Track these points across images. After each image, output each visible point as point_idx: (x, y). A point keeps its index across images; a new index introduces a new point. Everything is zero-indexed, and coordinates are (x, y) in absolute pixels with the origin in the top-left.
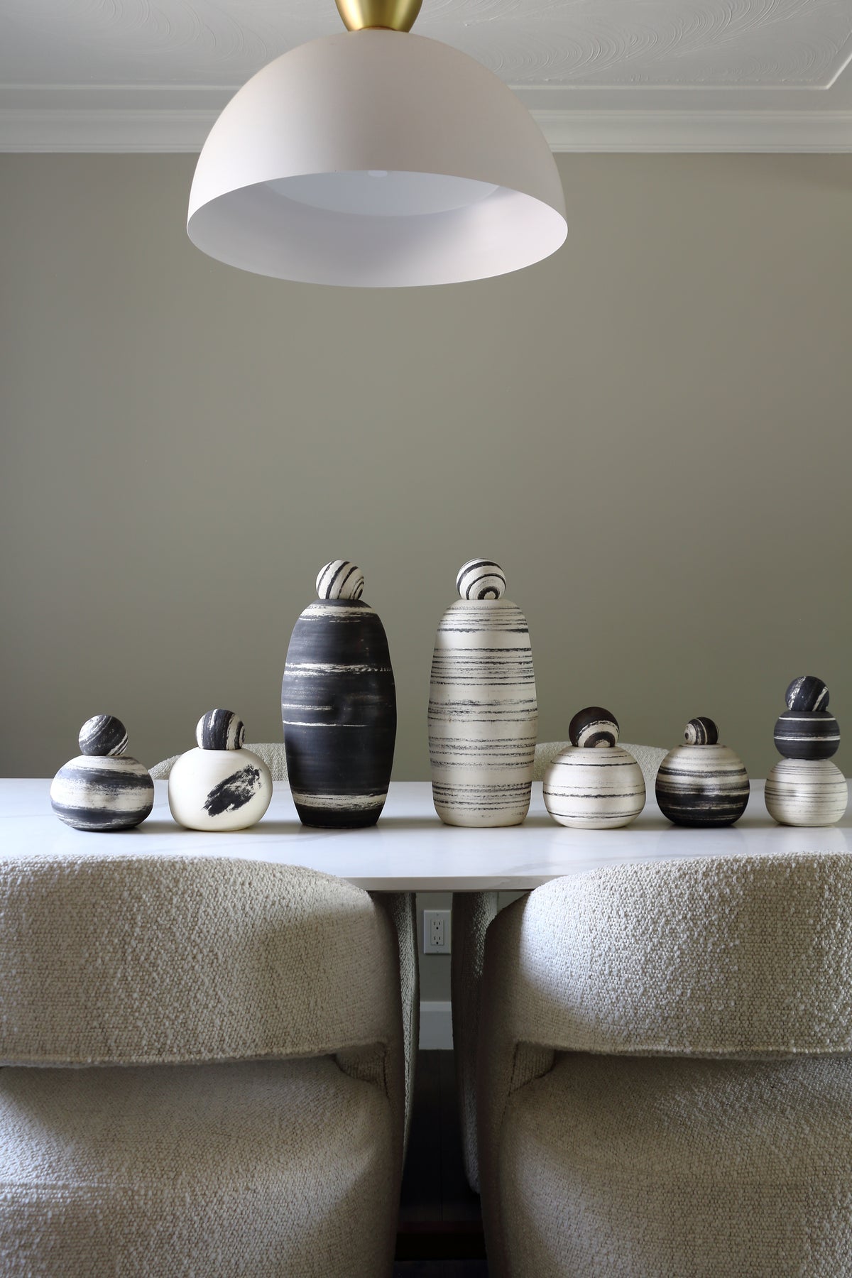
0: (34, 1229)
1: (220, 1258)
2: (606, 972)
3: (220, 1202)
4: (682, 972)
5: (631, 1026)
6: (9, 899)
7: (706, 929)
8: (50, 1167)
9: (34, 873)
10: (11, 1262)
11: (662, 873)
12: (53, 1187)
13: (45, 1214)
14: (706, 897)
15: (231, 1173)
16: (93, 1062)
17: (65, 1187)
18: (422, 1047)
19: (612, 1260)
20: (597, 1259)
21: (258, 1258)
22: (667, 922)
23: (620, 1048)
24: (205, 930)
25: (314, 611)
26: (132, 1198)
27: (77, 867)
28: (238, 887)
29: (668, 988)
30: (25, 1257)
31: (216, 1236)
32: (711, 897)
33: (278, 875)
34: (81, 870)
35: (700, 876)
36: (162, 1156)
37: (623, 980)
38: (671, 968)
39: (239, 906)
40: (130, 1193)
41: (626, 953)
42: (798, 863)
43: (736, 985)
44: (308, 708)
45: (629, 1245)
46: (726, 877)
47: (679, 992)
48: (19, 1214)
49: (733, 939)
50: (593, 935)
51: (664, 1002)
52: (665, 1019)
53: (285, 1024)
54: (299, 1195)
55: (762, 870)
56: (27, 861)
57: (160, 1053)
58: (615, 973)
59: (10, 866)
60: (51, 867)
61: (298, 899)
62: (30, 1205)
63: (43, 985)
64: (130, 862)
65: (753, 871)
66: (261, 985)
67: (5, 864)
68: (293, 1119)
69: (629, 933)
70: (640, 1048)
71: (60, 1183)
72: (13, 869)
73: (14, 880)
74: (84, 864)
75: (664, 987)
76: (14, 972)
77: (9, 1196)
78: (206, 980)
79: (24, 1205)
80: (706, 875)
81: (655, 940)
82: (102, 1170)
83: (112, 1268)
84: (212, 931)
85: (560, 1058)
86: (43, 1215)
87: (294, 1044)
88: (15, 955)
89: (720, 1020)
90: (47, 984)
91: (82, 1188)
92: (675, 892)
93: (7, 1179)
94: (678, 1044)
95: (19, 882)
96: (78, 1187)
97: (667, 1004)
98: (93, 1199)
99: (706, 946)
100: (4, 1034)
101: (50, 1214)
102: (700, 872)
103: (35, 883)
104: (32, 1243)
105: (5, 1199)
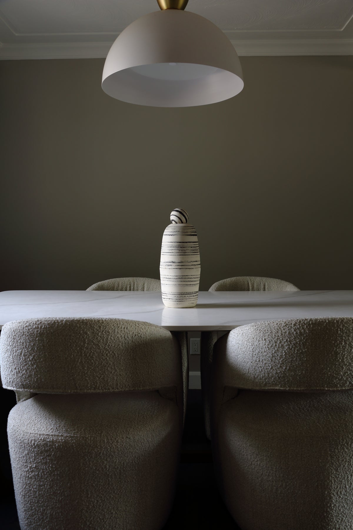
0: (51, 450)
1: (117, 461)
2: (258, 361)
3: (117, 442)
4: (286, 361)
5: (267, 380)
6: (39, 333)
7: (295, 345)
8: (56, 429)
9: (49, 324)
10: (44, 461)
11: (278, 324)
12: (58, 436)
13: (55, 445)
14: (295, 333)
15: (121, 432)
16: (71, 392)
17: (62, 436)
18: (190, 388)
19: (258, 463)
20: (253, 463)
21: (131, 461)
22: (280, 342)
23: (263, 388)
24: (110, 345)
26: (86, 440)
27: (64, 322)
28: (123, 329)
29: (281, 367)
30: (49, 459)
31: (116, 454)
32: (297, 333)
33: (137, 325)
35: (293, 326)
36: (96, 426)
37: (264, 363)
38: (282, 359)
39: (123, 336)
40: (85, 438)
41: (265, 354)
42: (329, 320)
43: (305, 365)
45: (265, 458)
46: (302, 326)
47: (284, 368)
48: (46, 444)
49: (304, 349)
50: (253, 347)
51: (279, 371)
52: (279, 378)
53: (140, 379)
55: (315, 323)
56: (46, 319)
57: (95, 389)
58: (261, 361)
60: (54, 322)
61: (145, 334)
62: (50, 442)
63: (52, 365)
64: (83, 320)
65: (312, 323)
66: (131, 365)
67: (38, 321)
68: (143, 413)
69: (266, 346)
70: (270, 388)
71: (60, 434)
72: (41, 323)
73: (41, 327)
74: (66, 321)
75: (279, 366)
76: (42, 360)
77: (42, 438)
78: (111, 363)
79: (48, 442)
80: (295, 325)
81: (276, 349)
82: (75, 430)
83: (79, 464)
84: (113, 345)
85: (241, 392)
87: (143, 386)
88: (42, 354)
89: (300, 378)
90: (54, 364)
91: (68, 436)
92: (284, 331)
93: (42, 433)
94: (284, 387)
95: (43, 327)
96: (67, 436)
97: (280, 372)
98: (72, 440)
99: (294, 351)
100: (39, 382)
101: (57, 445)
102: (293, 324)
103: (49, 328)
104: (51, 455)
105: (41, 439)
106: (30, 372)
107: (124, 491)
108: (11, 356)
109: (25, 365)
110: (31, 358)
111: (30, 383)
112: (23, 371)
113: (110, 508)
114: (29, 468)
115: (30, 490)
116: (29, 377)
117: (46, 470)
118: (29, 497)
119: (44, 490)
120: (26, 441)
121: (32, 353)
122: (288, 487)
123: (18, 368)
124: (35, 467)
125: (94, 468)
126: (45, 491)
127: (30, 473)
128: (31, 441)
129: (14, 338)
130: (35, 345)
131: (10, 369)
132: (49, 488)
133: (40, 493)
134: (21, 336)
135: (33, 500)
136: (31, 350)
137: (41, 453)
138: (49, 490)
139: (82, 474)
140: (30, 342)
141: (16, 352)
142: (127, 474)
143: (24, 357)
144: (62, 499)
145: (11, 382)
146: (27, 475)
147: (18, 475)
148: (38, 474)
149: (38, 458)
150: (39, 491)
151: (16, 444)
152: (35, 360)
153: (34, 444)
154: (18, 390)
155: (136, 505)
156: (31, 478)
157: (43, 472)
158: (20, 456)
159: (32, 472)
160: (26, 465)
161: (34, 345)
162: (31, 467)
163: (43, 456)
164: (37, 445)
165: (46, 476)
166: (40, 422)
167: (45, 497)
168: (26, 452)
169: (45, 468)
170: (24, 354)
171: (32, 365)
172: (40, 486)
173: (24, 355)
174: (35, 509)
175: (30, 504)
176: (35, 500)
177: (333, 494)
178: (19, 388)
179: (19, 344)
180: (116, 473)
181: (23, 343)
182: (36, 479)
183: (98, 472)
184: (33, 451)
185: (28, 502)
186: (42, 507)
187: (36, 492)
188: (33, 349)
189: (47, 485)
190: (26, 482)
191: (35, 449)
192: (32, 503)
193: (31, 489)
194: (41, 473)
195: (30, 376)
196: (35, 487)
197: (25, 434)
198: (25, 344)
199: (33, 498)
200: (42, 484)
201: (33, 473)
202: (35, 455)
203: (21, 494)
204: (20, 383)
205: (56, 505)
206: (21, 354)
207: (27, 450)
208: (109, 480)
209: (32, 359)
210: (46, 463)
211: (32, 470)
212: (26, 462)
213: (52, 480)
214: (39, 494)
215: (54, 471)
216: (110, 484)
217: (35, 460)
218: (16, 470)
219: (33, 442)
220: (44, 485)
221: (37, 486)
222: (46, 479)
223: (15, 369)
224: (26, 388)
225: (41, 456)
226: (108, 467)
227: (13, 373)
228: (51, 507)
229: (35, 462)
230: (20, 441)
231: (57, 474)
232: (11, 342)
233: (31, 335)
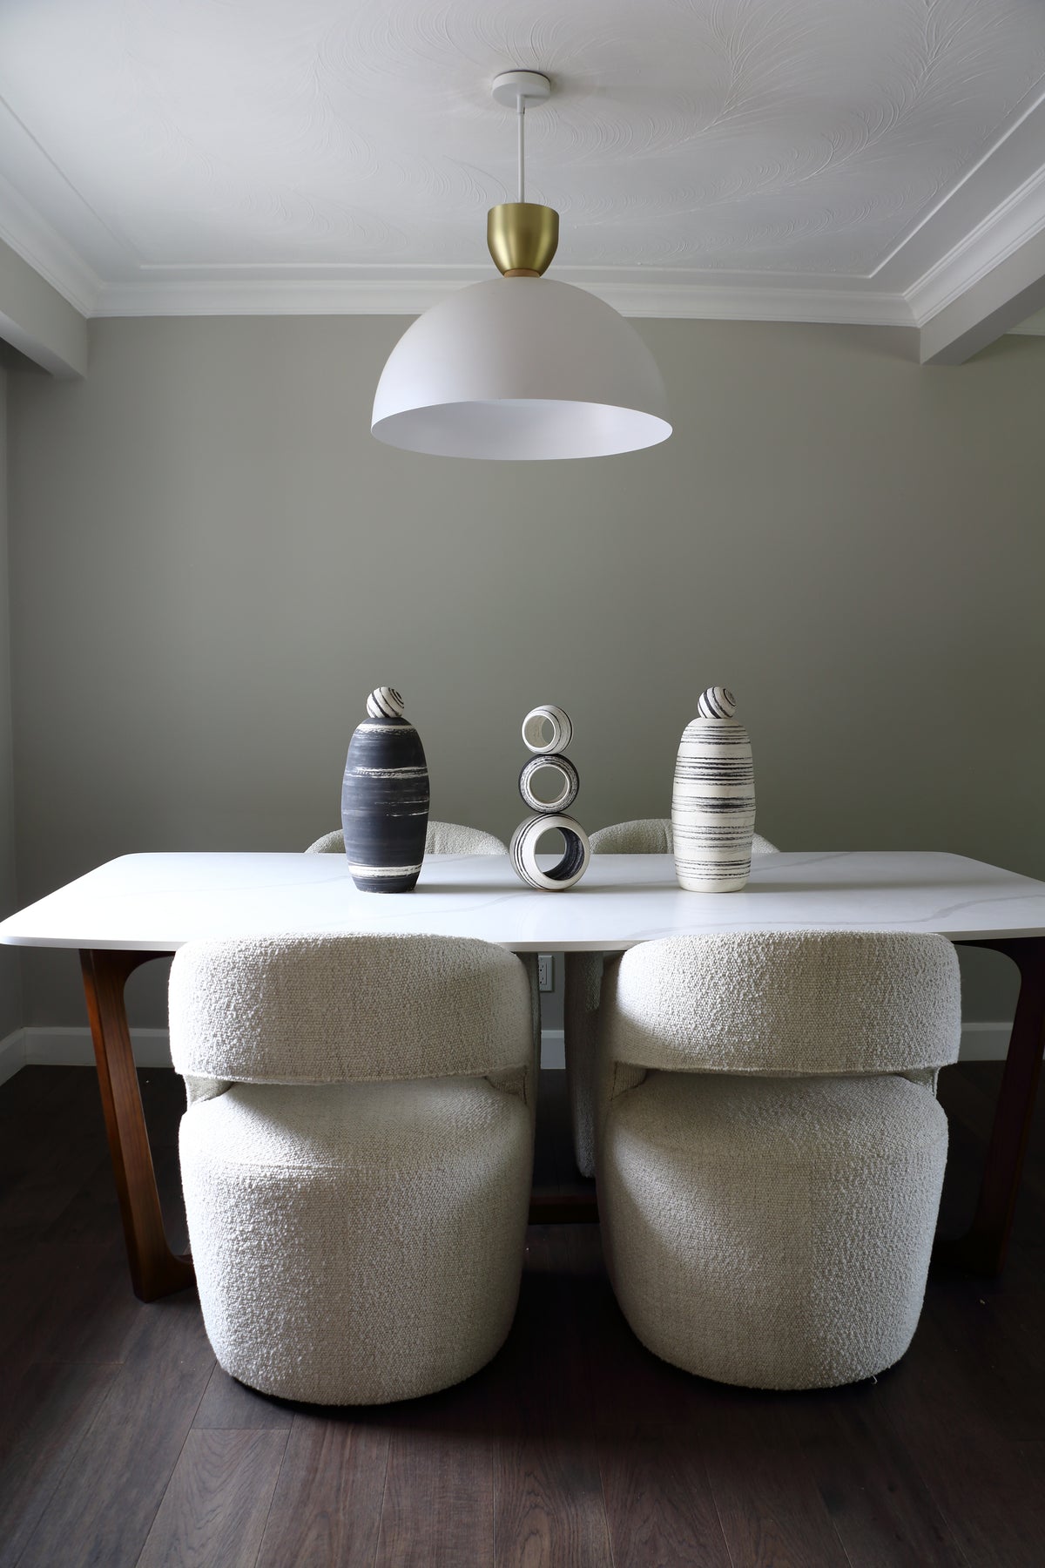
0: (288, 1196)
1: (420, 1216)
2: (670, 1012)
3: (420, 1178)
4: (722, 1014)
5: (687, 1051)
6: (269, 965)
7: (739, 984)
8: (296, 1154)
9: (288, 947)
10: (272, 1218)
11: (710, 942)
12: (300, 1168)
13: (296, 1186)
14: (739, 961)
15: (426, 1159)
16: (331, 1081)
17: (309, 1168)
18: (543, 1066)
19: (673, 1214)
20: (663, 1213)
21: (446, 1216)
22: (712, 978)
23: (679, 1067)
24: (412, 987)
26: (357, 1176)
27: (319, 942)
28: (435, 955)
29: (712, 1025)
30: (282, 1215)
31: (417, 1201)
32: (743, 961)
33: (462, 946)
34: (322, 944)
35: (736, 946)
36: (376, 1147)
37: (681, 1018)
38: (715, 1011)
39: (435, 969)
40: (356, 1172)
41: (683, 999)
42: (806, 938)
43: (760, 1024)
45: (684, 1204)
46: (754, 947)
47: (719, 1028)
48: (277, 1186)
49: (757, 991)
50: (662, 986)
51: (709, 1035)
52: (710, 1047)
53: (467, 1053)
54: (473, 1174)
55: (780, 943)
56: (281, 937)
57: (379, 1074)
58: (676, 1013)
59: (269, 942)
60: (300, 942)
61: (476, 962)
62: (284, 1180)
63: (295, 1027)
64: (358, 938)
65: (774, 943)
66: (451, 1026)
67: (265, 940)
68: (465, 1121)
69: (686, 985)
70: (693, 1067)
71: (305, 1165)
72: (271, 943)
73: (273, 952)
74: (324, 940)
75: (709, 1024)
76: (274, 1017)
77: (268, 1174)
78: (412, 1022)
79: (280, 1180)
80: (739, 945)
81: (704, 991)
82: (334, 1157)
83: (345, 1223)
84: (417, 987)
85: (650, 1076)
86: (294, 1187)
87: (473, 1067)
88: (274, 1006)
89: (749, 1048)
90: (298, 1026)
91: (321, 1169)
92: (718, 956)
93: (265, 1163)
94: (719, 1065)
95: (276, 953)
96: (319, 1168)
97: (711, 1036)
98: (330, 1176)
99: (739, 996)
100: (266, 1062)
101: (299, 1186)
102: (736, 943)
103: (289, 954)
104: (287, 1205)
105: (265, 1176)
106: (247, 1042)
107: (433, 1275)
108: (206, 1010)
109: (237, 1028)
110: (251, 1014)
111: (246, 1065)
112: (233, 1039)
113: (405, 1306)
114: (238, 1233)
115: (241, 1277)
116: (244, 1052)
117: (277, 1235)
118: (239, 1289)
119: (271, 1275)
120: (233, 1181)
121: (254, 1005)
122: (727, 1260)
123: (222, 1035)
124: (253, 1231)
125: (375, 1231)
126: (273, 1277)
127: (241, 1243)
128: (244, 1180)
129: (212, 974)
130: (260, 988)
131: (204, 1036)
132: (282, 1272)
133: (263, 1280)
134: (228, 971)
135: (247, 1295)
136: (250, 999)
137: (265, 1203)
138: (282, 1275)
139: (350, 1242)
140: (250, 981)
141: (217, 1002)
142: (438, 1240)
143: (235, 1013)
144: (309, 1292)
145: (205, 1062)
146: (235, 1247)
147: (211, 1248)
148: (259, 1244)
149: (258, 1213)
150: (261, 1278)
151: (207, 1187)
152: (260, 1018)
153: (250, 1186)
154: (219, 1077)
155: (456, 1300)
156: (243, 1252)
157: (269, 1240)
158: (219, 1211)
159: (245, 1241)
160: (231, 1228)
161: (258, 988)
162: (243, 1230)
163: (269, 1209)
164: (257, 1187)
165: (276, 1248)
166: (259, 1141)
167: (275, 1288)
168: (232, 1202)
169: (273, 1232)
170: (235, 1006)
171: (253, 1029)
172: (262, 1267)
173: (235, 1009)
174: (252, 1312)
175: (242, 1303)
176: (252, 1295)
177: (815, 1274)
178: (222, 1074)
179: (223, 986)
180: (417, 1238)
181: (233, 985)
182: (253, 1254)
183: (381, 1238)
184: (249, 1199)
185: (237, 1299)
186: (268, 1308)
187: (254, 1279)
188: (254, 997)
189: (278, 1265)
190: (231, 1262)
191: (252, 1196)
192: (245, 1302)
193: (244, 1275)
194: (265, 1243)
195: (248, 1050)
196: (252, 1269)
197: (230, 1167)
198: (237, 986)
199: (249, 1290)
200: (266, 1263)
201: (248, 1244)
202: (251, 1208)
203: (221, 1284)
204: (225, 1065)
205: (297, 1303)
206: (228, 1006)
207: (234, 1197)
208: (402, 1253)
209: (253, 1016)
210: (275, 1223)
211: (245, 1236)
212: (232, 1222)
213: (289, 1256)
214: (261, 1283)
215: (293, 1238)
216: (406, 1260)
217: (251, 1216)
218: (207, 1239)
219: (248, 1181)
220: (272, 1266)
221: (256, 1267)
222: (276, 1253)
223: (215, 1036)
224: (238, 1075)
225: (266, 1208)
226: (401, 1227)
227: (209, 1045)
228: (286, 1308)
229: (252, 1221)
230: (216, 1181)
231: (300, 1244)
232: (205, 983)
233: (252, 968)
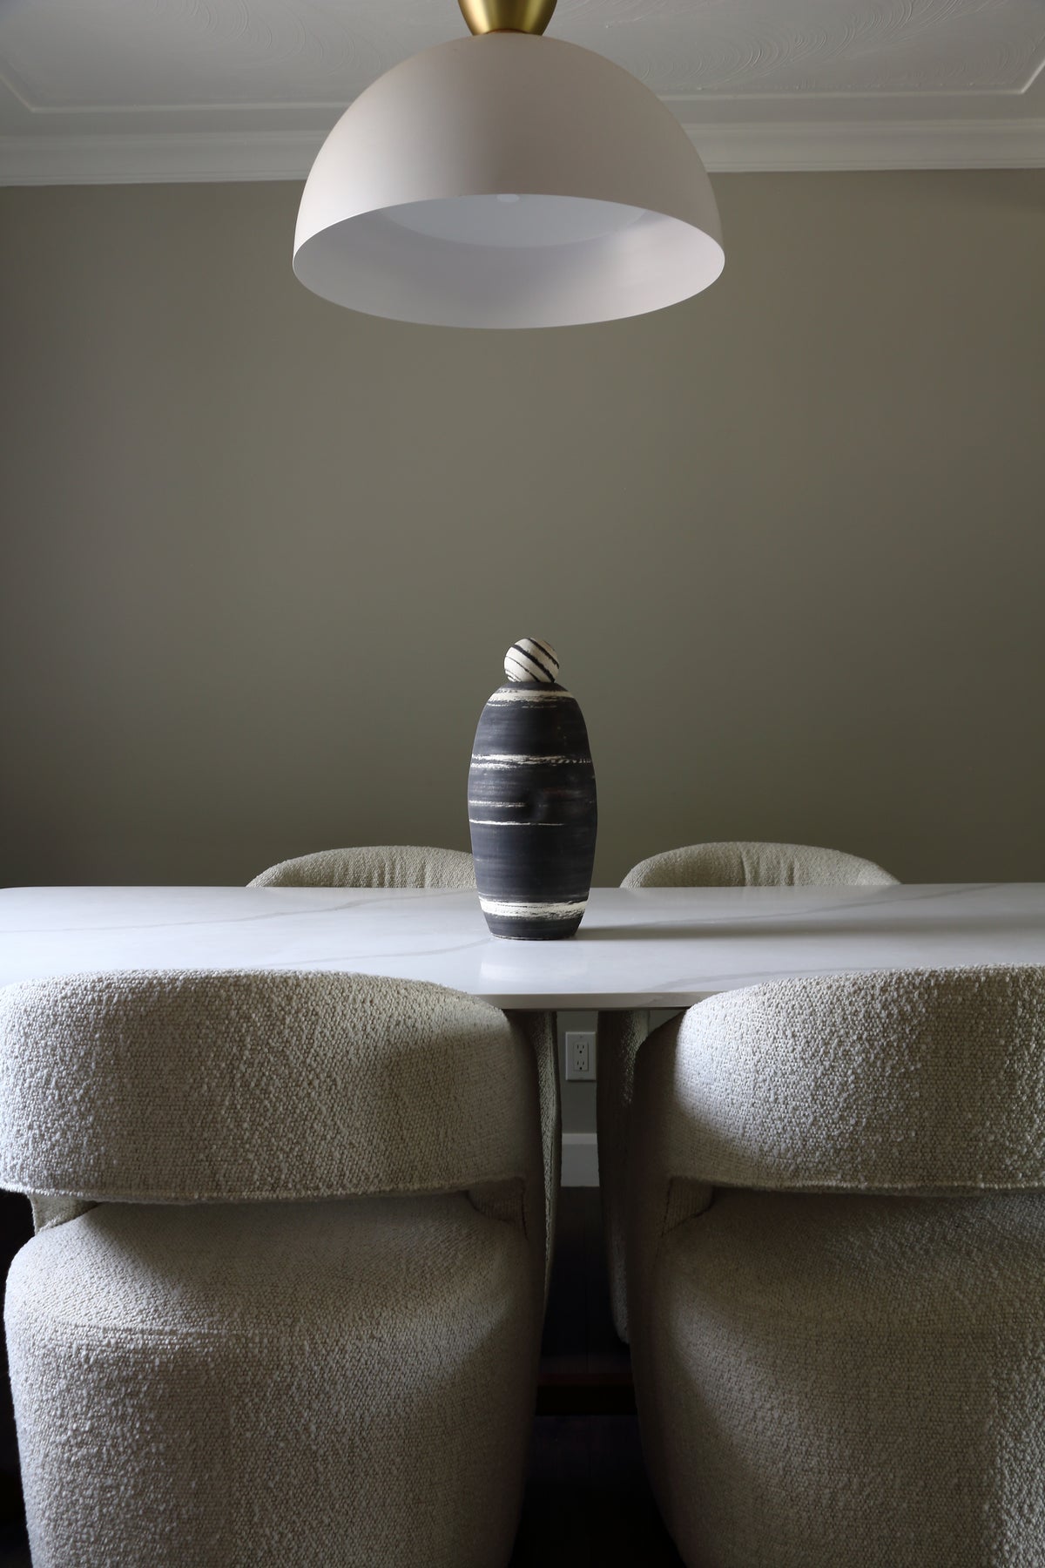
0: (140, 1377)
1: (343, 1411)
2: (771, 1099)
3: (343, 1350)
4: (856, 1099)
5: (799, 1160)
6: (104, 1018)
7: (884, 1050)
8: (155, 1311)
9: (132, 991)
10: (118, 1411)
11: (834, 988)
12: (160, 1333)
13: (153, 1362)
14: (884, 1014)
15: (354, 1320)
16: (200, 1198)
17: (173, 1333)
18: (564, 1183)
19: (776, 1416)
20: (759, 1414)
21: (385, 1411)
22: (840, 1043)
23: (787, 1184)
24: (321, 1053)
25: (503, 696)
26: (246, 1346)
28: (358, 1005)
29: (841, 1117)
30: (133, 1406)
31: (339, 1387)
32: (890, 1015)
34: (183, 986)
35: (877, 992)
36: (277, 1301)
37: (790, 1108)
38: (845, 1095)
39: (360, 1026)
40: (243, 1340)
41: (794, 1078)
42: (988, 977)
43: (917, 1113)
44: (499, 805)
45: (795, 1399)
46: (907, 992)
47: (852, 1122)
48: (124, 1360)
49: (914, 1062)
50: (756, 1058)
51: (836, 1133)
52: (837, 1152)
53: (412, 1157)
54: (429, 1345)
55: (947, 984)
56: (123, 976)
57: (273, 1189)
58: (781, 1101)
59: (105, 983)
60: (150, 984)
61: (425, 1019)
62: (135, 1351)
63: (143, 1114)
64: (238, 978)
65: (937, 985)
66: (385, 1114)
67: (100, 980)
68: (422, 1262)
69: (798, 1056)
70: (809, 1183)
71: (167, 1328)
72: (108, 986)
73: (110, 998)
74: (186, 980)
75: (836, 1115)
76: (111, 1099)
77: (113, 1341)
78: (324, 1109)
79: (129, 1351)
80: (883, 990)
81: (827, 1064)
82: (212, 1316)
83: (226, 1420)
84: (330, 1054)
85: (719, 1195)
86: (149, 1363)
87: (421, 1179)
88: (112, 1081)
89: (900, 1152)
90: (148, 1112)
91: (191, 1334)
92: (850, 1009)
93: (110, 1324)
94: (852, 1179)
95: (115, 1000)
96: (187, 1333)
97: (839, 1135)
98: (204, 1346)
99: (884, 1070)
100: (103, 1167)
101: (157, 1362)
102: (878, 987)
103: (133, 1001)
104: (139, 1392)
105: (109, 1345)
106: (75, 1137)
107: (364, 1504)
108: (18, 1088)
109: (60, 1116)
110: (79, 1093)
111: (75, 1172)
112: (55, 1133)
113: (321, 1556)
114: (69, 1433)
115: (74, 1504)
116: (71, 1152)
117: (125, 1439)
118: (70, 1524)
119: (116, 1502)
120: (62, 1351)
121: (83, 1080)
122: (867, 1491)
123: (40, 1126)
124: (91, 1431)
125: (273, 1433)
126: (119, 1505)
127: (75, 1450)
128: (79, 1350)
129: (25, 1034)
130: (92, 1054)
131: (15, 1128)
132: (132, 1497)
133: (105, 1510)
134: (47, 1028)
135: (81, 1534)
136: (78, 1071)
137: (109, 1386)
138: (132, 1502)
139: (233, 1451)
140: (76, 1044)
141: (32, 1076)
142: (372, 1448)
143: (57, 1093)
144: (172, 1530)
145: (18, 1167)
146: (66, 1455)
147: (35, 1455)
148: (99, 1452)
149: (99, 1403)
150: (102, 1506)
151: (31, 1360)
152: (92, 1101)
153: (87, 1358)
154: (38, 1191)
155: (402, 1545)
156: (77, 1464)
157: (114, 1446)
158: (45, 1398)
159: (80, 1445)
160: (61, 1426)
161: (88, 1054)
162: (77, 1429)
163: (114, 1396)
164: (96, 1361)
165: (123, 1458)
166: (106, 1290)
167: (121, 1523)
168: (63, 1382)
169: (119, 1434)
170: (56, 1082)
171: (83, 1117)
172: (104, 1489)
173: (57, 1086)
174: (88, 1561)
175: (74, 1547)
176: (88, 1533)
177: (1008, 1513)
178: (42, 1187)
179: (41, 1050)
180: (338, 1446)
181: (54, 1049)
182: (91, 1468)
183: (282, 1445)
184: (85, 1380)
185: (68, 1539)
186: (111, 1556)
187: (92, 1508)
188: (83, 1067)
189: (126, 1485)
190: (61, 1479)
191: (90, 1376)
192: (79, 1544)
193: (77, 1500)
194: (108, 1450)
195: (76, 1149)
196: (89, 1492)
197: (61, 1329)
198: (59, 1051)
199: (84, 1526)
200: (109, 1481)
201: (84, 1451)
202: (89, 1394)
203: (47, 1514)
204: (45, 1172)
205: (153, 1549)
206: (48, 1082)
207: (65, 1377)
208: (316, 1470)
209: (82, 1097)
210: (123, 1418)
211: (79, 1439)
212: (62, 1416)
213: (142, 1472)
214: (102, 1515)
215: (148, 1443)
216: (322, 1480)
217: (88, 1407)
218: (30, 1442)
219: (84, 1353)
220: (118, 1487)
221: (95, 1489)
222: (123, 1467)
223: (30, 1127)
224: (64, 1187)
225: (109, 1395)
226: (313, 1428)
227: (23, 1141)
228: (137, 1556)
229: (89, 1415)
230: (42, 1351)
231: (158, 1453)
232: (17, 1046)
233: (79, 1023)
